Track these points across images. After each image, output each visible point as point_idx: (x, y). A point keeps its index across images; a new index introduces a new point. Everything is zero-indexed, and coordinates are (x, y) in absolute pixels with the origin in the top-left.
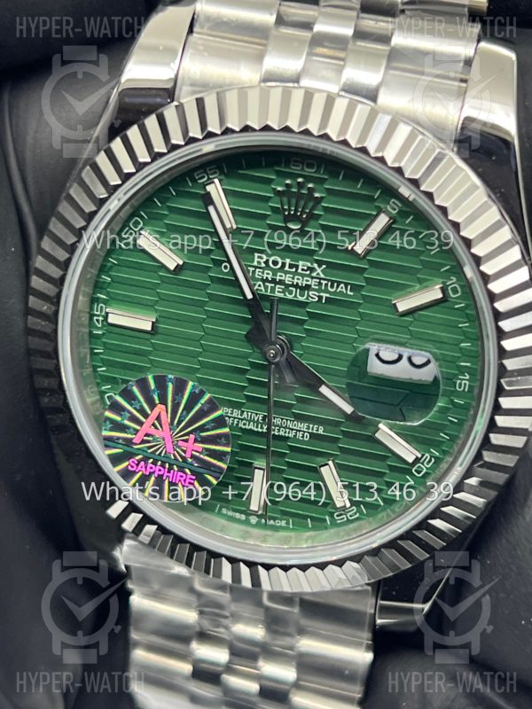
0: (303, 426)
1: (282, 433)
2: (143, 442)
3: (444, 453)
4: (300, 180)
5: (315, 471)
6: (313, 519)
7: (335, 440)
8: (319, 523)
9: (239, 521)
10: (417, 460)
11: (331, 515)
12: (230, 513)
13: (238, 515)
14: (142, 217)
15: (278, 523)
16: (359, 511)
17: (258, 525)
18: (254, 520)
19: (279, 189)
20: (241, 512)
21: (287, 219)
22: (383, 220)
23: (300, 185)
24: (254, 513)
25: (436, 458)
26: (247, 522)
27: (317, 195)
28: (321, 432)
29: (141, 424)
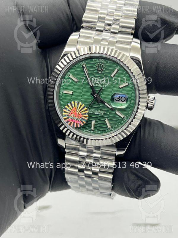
0: (102, 112)
1: (98, 114)
2: (71, 115)
3: (129, 116)
4: (101, 63)
5: (104, 121)
6: (104, 131)
7: (108, 114)
8: (105, 132)
9: (89, 132)
10: (124, 117)
11: (107, 130)
12: (87, 131)
13: (89, 131)
14: (70, 72)
15: (97, 132)
16: (113, 129)
17: (93, 133)
18: (92, 132)
19: (97, 65)
20: (89, 130)
21: (98, 71)
22: (116, 70)
23: (101, 64)
24: (92, 130)
25: (127, 117)
26: (91, 132)
27: (104, 66)
28: (105, 113)
29: (70, 111)
